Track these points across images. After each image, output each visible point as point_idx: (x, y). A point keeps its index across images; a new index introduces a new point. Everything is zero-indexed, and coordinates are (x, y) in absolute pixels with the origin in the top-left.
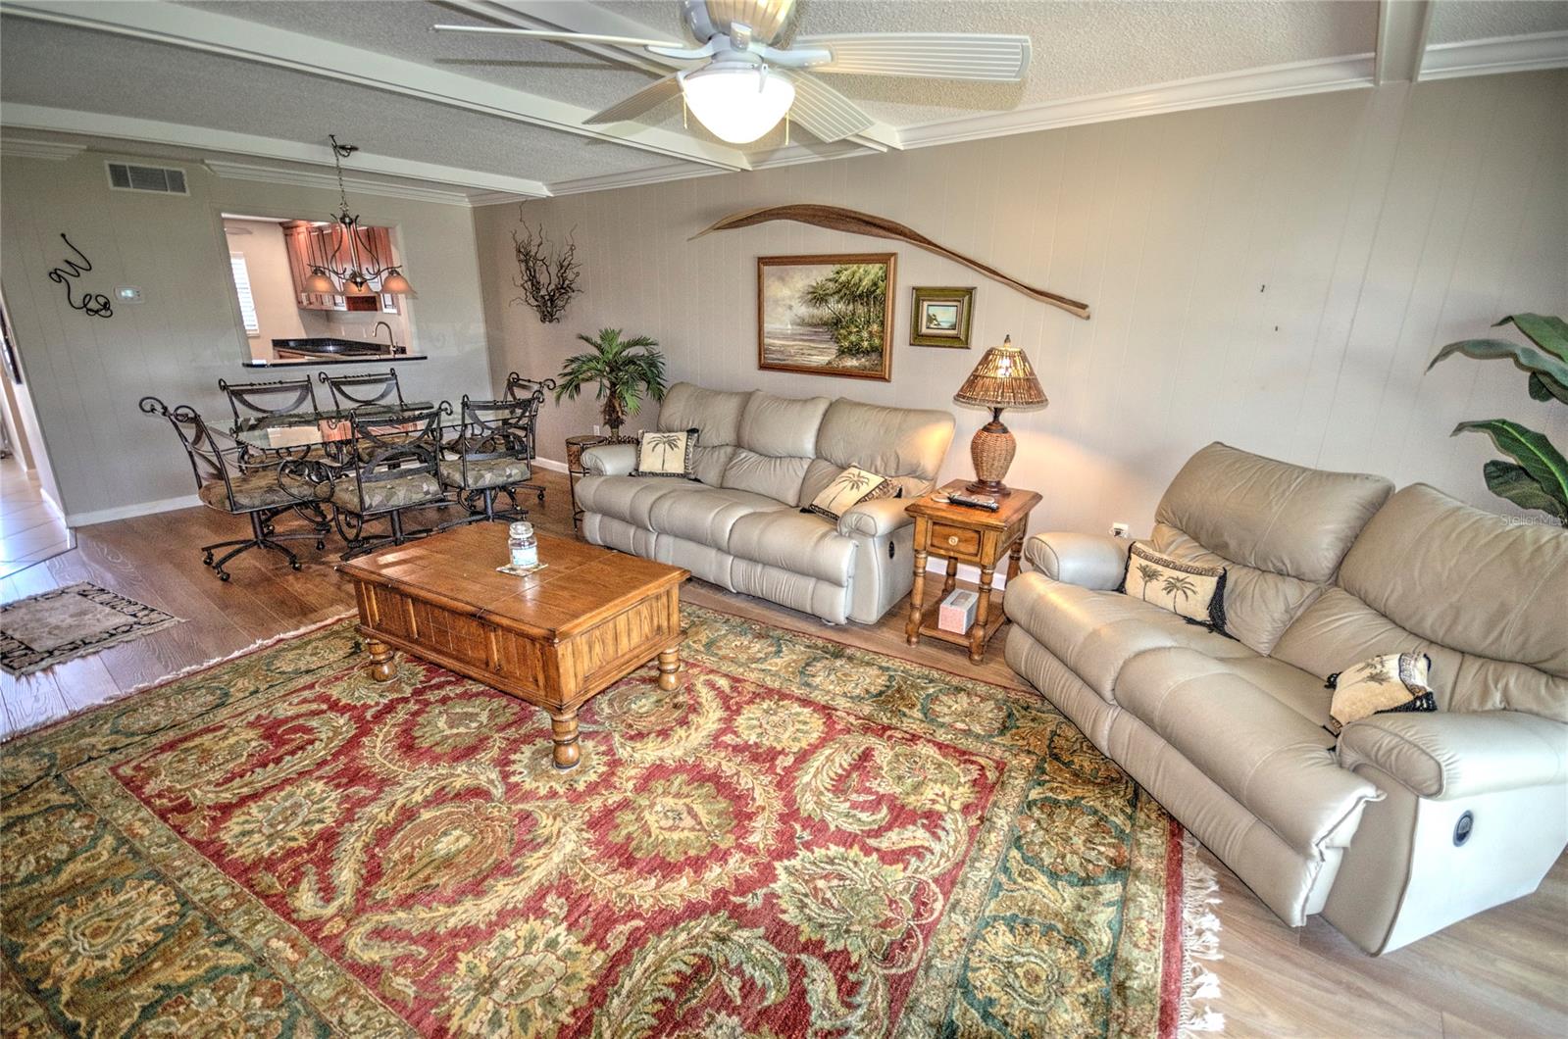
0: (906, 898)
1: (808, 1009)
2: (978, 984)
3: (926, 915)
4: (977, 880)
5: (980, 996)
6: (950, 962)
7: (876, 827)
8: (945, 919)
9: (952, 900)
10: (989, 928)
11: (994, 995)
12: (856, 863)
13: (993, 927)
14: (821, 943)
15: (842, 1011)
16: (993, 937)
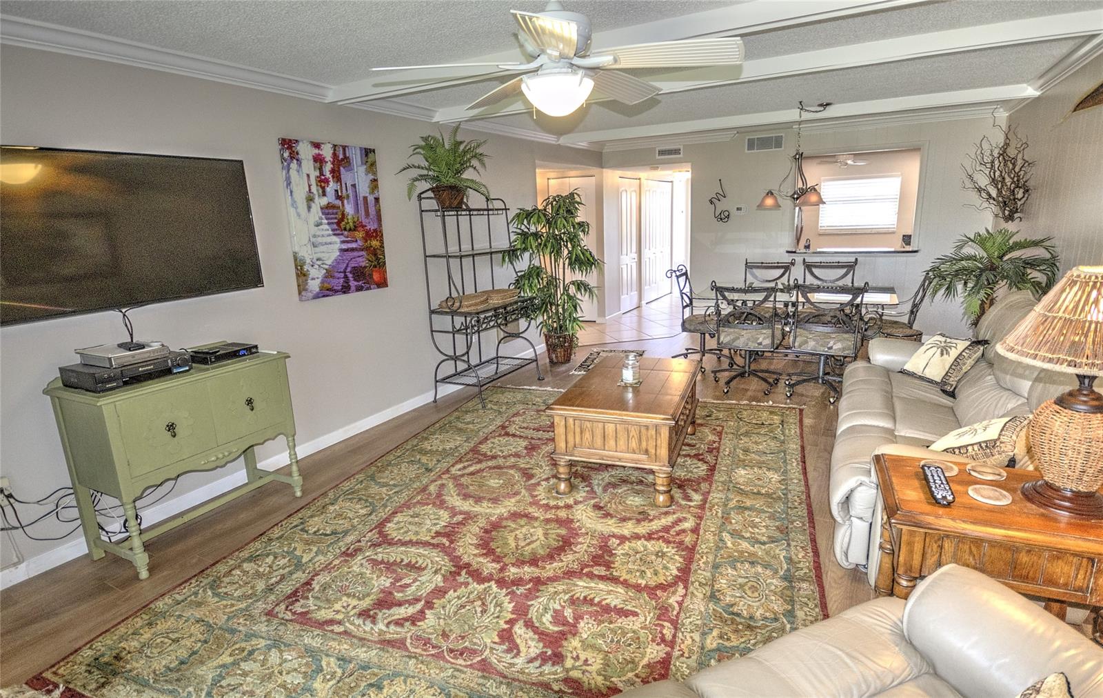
0: (467, 644)
1: (389, 609)
2: (394, 683)
3: (452, 655)
4: (487, 686)
5: (385, 683)
6: (412, 669)
7: (537, 625)
8: (448, 665)
9: (465, 670)
10: (439, 691)
11: (385, 691)
12: (498, 617)
13: (440, 694)
14: (432, 608)
15: (386, 621)
16: (431, 693)
